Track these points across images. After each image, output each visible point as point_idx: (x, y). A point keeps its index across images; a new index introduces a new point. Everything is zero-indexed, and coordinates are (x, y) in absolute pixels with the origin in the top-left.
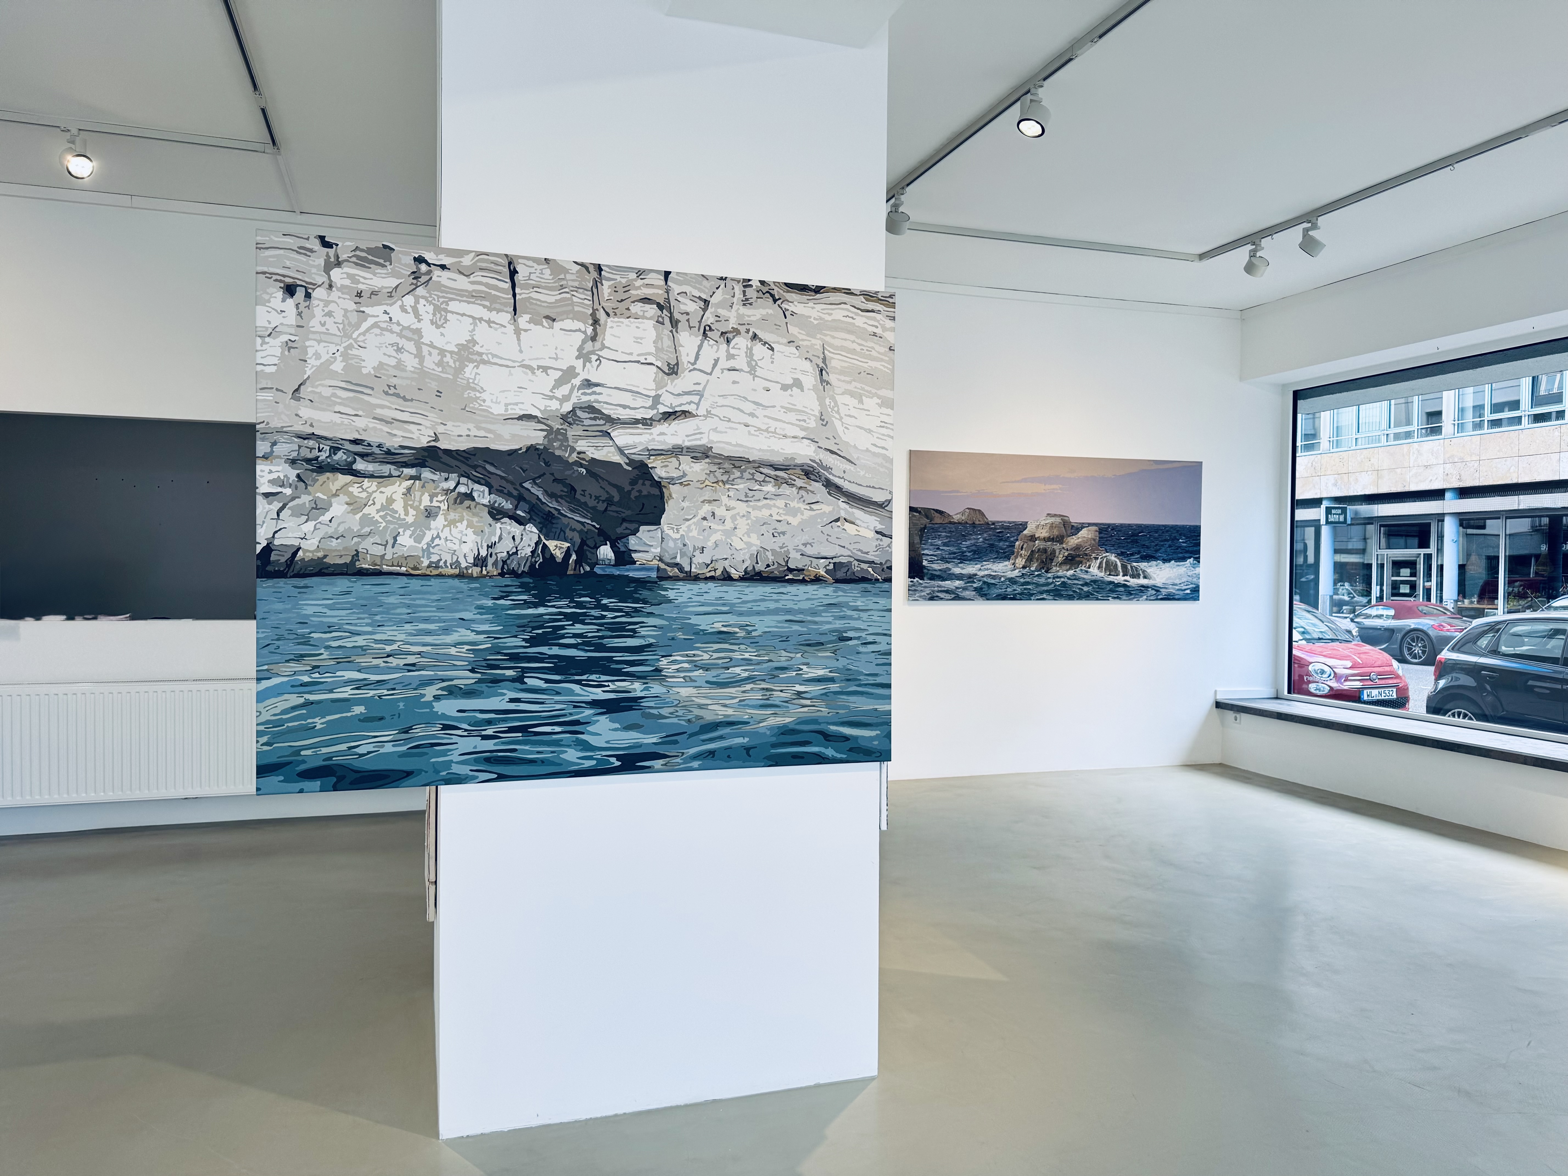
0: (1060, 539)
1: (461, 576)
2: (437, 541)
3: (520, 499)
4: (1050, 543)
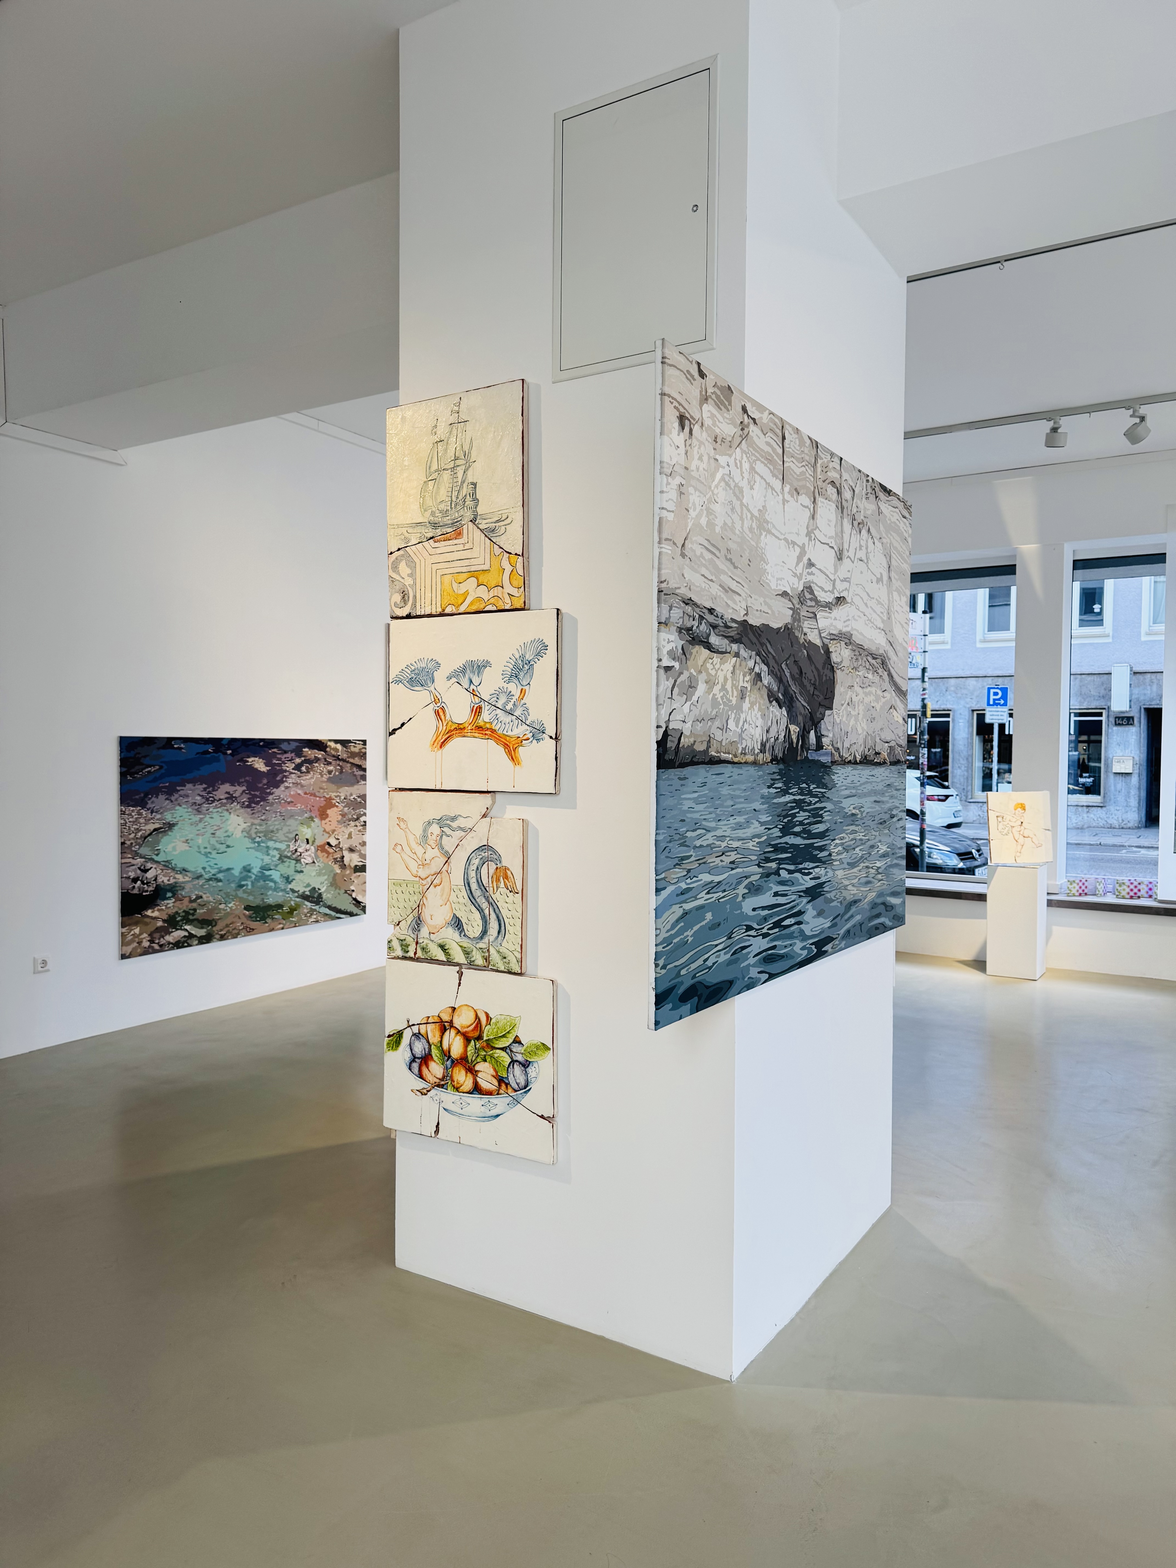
1: (755, 763)
2: (746, 726)
3: (780, 680)
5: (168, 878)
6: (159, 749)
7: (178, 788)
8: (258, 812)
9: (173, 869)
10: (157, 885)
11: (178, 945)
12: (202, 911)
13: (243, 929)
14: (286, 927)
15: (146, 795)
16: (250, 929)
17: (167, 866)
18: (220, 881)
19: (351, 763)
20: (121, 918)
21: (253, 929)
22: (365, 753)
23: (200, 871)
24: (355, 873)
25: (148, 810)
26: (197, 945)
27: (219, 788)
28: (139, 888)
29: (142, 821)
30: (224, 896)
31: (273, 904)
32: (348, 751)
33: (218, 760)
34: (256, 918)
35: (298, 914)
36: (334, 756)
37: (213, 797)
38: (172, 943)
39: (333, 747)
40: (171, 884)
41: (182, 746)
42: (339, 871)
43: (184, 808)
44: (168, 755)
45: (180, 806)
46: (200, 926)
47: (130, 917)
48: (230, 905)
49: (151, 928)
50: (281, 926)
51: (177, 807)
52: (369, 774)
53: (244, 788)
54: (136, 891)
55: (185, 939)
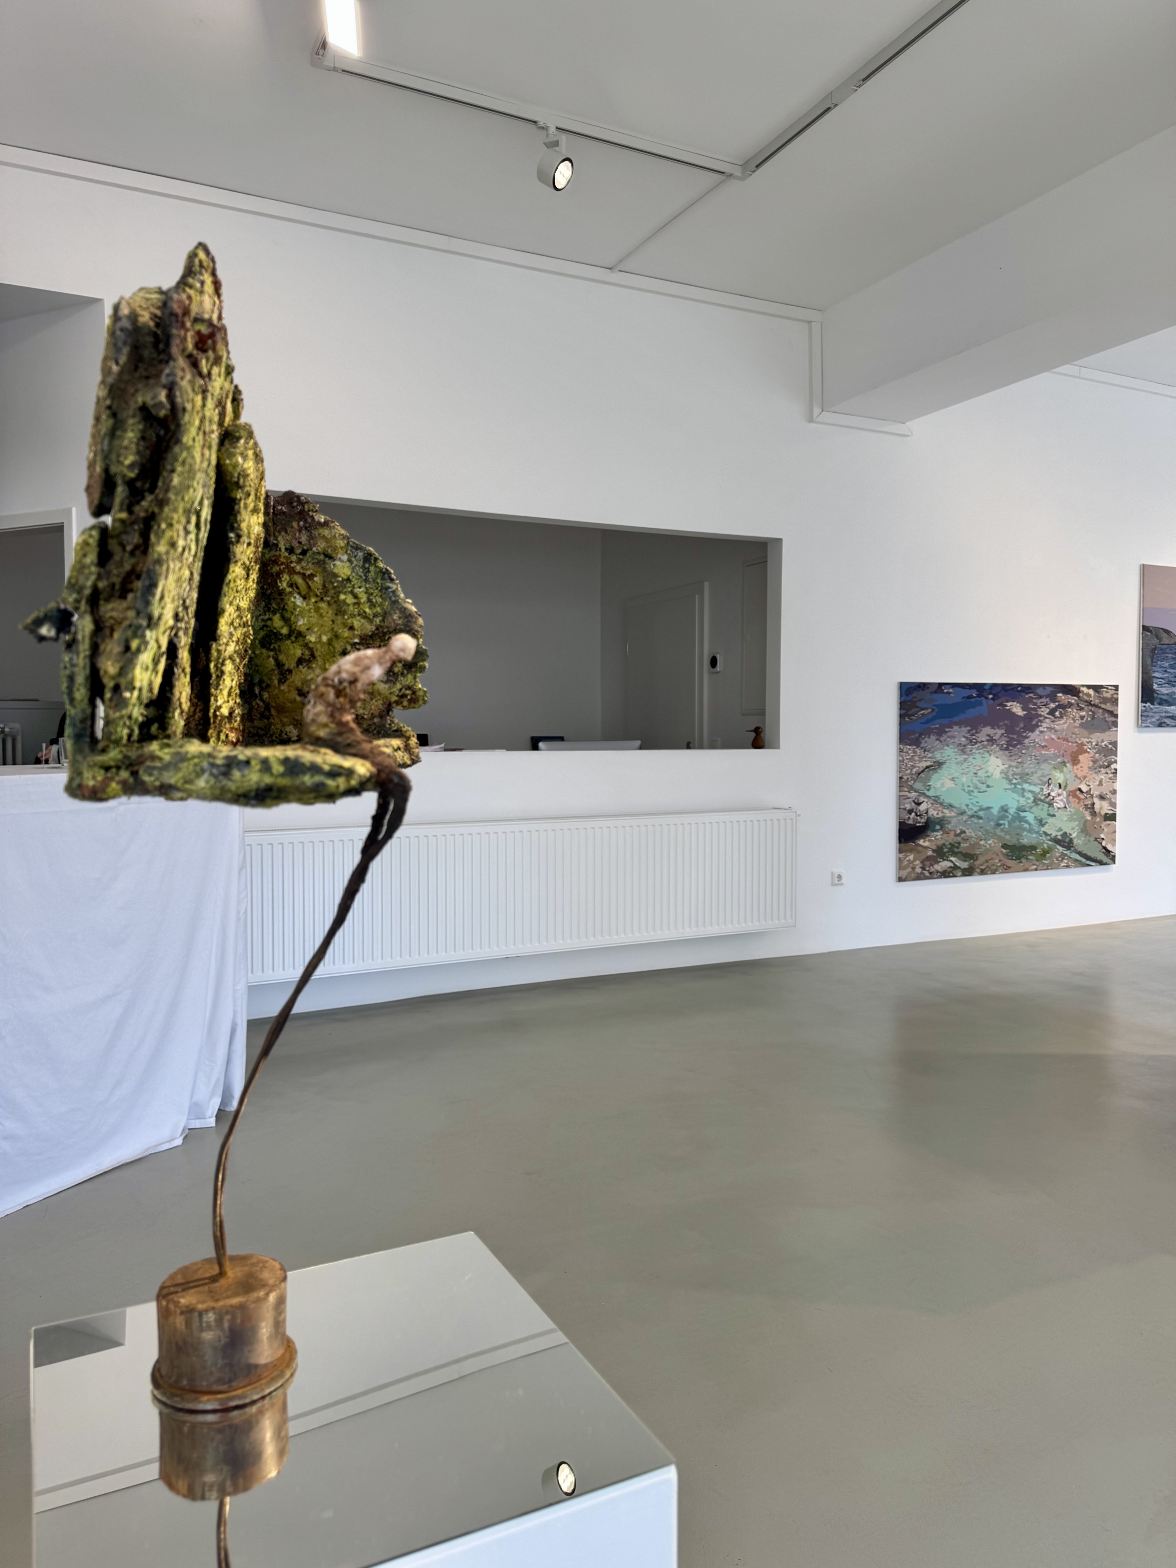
5: (937, 812)
6: (931, 693)
7: (947, 730)
8: (1016, 754)
9: (941, 804)
10: (928, 818)
11: (945, 874)
12: (965, 845)
13: (1001, 866)
14: (1039, 868)
15: (920, 735)
16: (1007, 867)
17: (936, 801)
18: (981, 818)
19: (1103, 709)
20: (898, 845)
21: (1009, 867)
22: (1117, 699)
23: (964, 807)
24: (1105, 821)
25: (922, 748)
26: (961, 876)
27: (981, 730)
28: (914, 819)
29: (916, 758)
30: (984, 833)
31: (1028, 845)
32: (1100, 697)
33: (981, 704)
34: (1012, 856)
35: (1051, 857)
36: (1086, 701)
37: (975, 739)
38: (940, 872)
39: (1085, 692)
40: (940, 818)
41: (951, 690)
42: (1089, 818)
43: (951, 748)
44: (939, 699)
45: (948, 746)
46: (964, 858)
47: (906, 844)
48: (989, 842)
49: (924, 857)
50: (1035, 867)
51: (946, 748)
52: (1120, 720)
53: (1003, 731)
54: (911, 822)
55: (951, 869)
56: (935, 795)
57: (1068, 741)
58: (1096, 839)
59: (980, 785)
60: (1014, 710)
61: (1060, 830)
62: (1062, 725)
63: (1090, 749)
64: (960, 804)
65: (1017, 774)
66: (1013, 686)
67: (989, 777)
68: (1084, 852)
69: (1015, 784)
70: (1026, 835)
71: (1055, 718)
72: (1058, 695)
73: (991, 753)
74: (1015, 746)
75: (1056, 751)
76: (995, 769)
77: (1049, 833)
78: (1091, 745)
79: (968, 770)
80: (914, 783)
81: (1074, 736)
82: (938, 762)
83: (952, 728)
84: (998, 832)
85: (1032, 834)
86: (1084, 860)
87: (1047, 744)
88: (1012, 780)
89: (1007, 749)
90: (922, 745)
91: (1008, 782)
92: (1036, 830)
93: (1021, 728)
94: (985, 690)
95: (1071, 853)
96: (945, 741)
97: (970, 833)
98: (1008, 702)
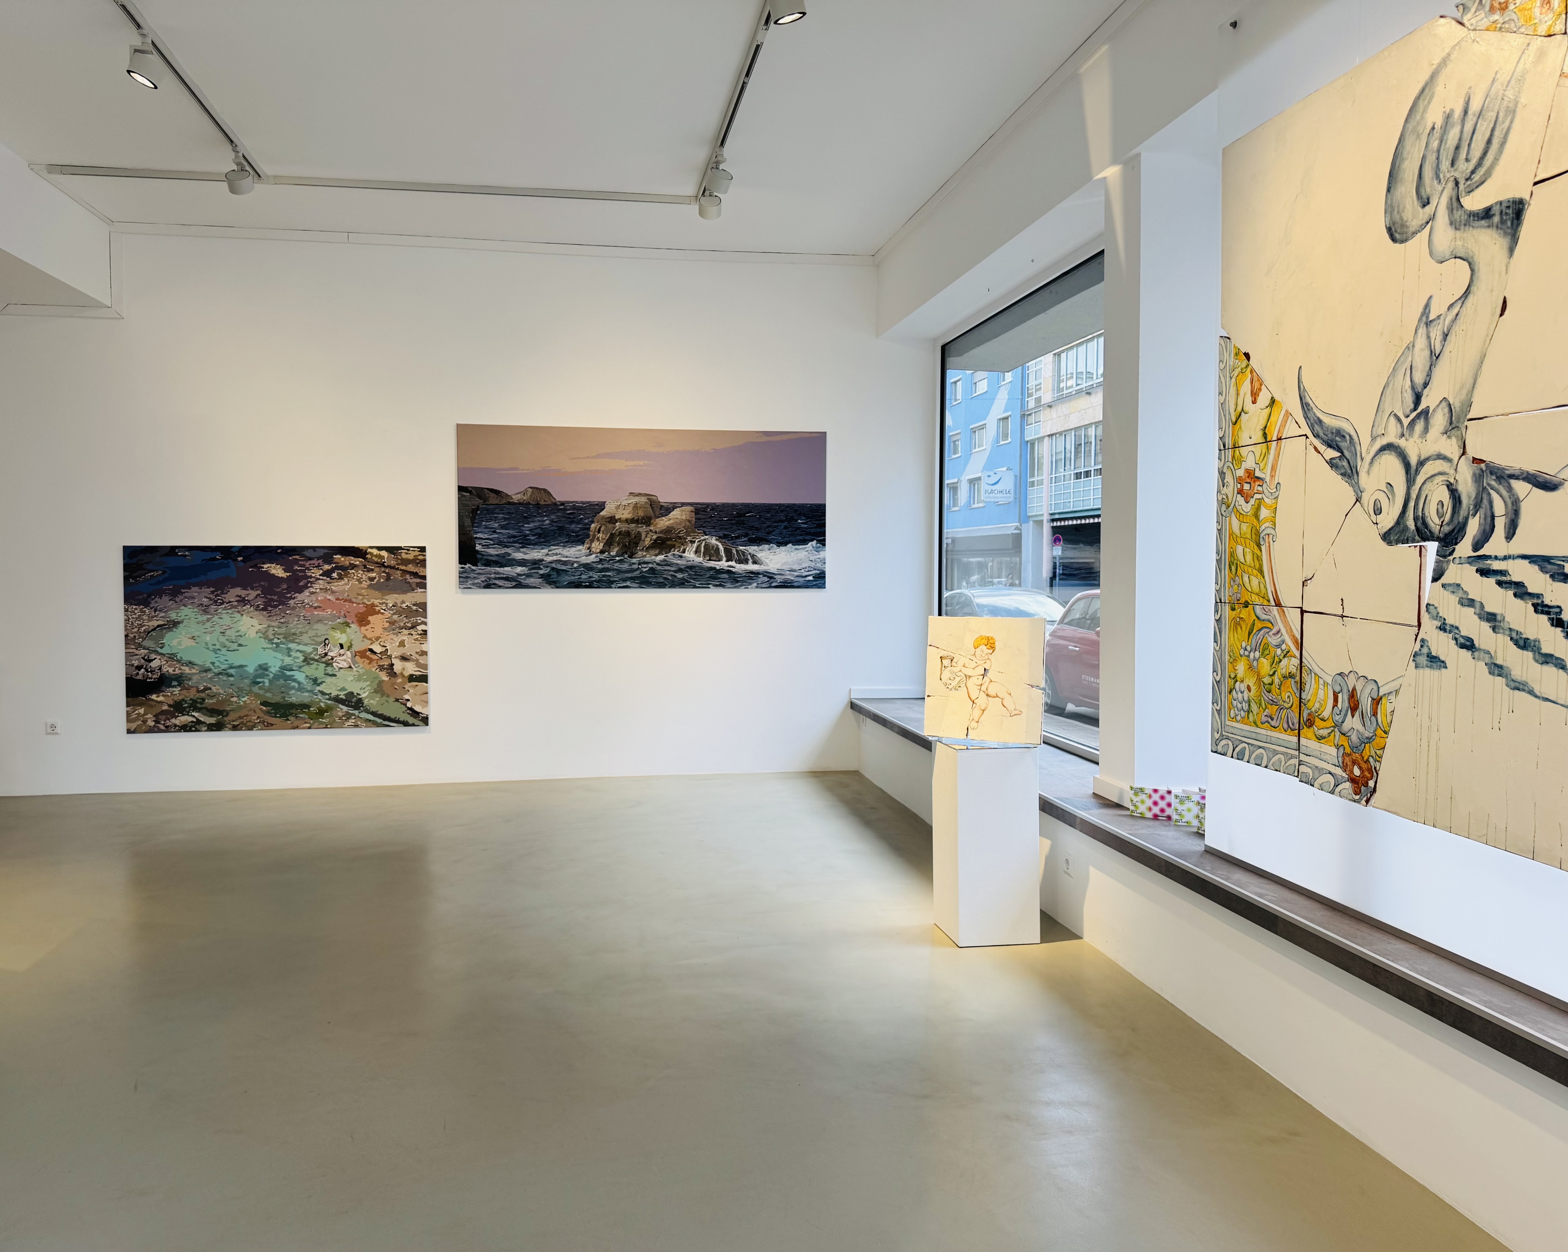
0: (647, 521)
4: (633, 525)
5: (173, 669)
11: (185, 728)
12: (211, 701)
13: (260, 722)
14: (314, 726)
16: (268, 724)
19: (401, 570)
20: (127, 698)
21: (272, 725)
22: (425, 560)
24: (409, 682)
25: (151, 608)
26: (205, 731)
29: (145, 617)
32: (397, 558)
34: (276, 714)
35: (331, 716)
36: (377, 563)
39: (375, 554)
40: (177, 674)
48: (243, 699)
50: (308, 725)
52: (429, 581)
54: (140, 677)
55: (193, 724)
56: (171, 653)
57: (350, 601)
58: (397, 700)
59: (228, 644)
60: (273, 572)
61: (343, 689)
62: (343, 586)
63: (385, 610)
64: (203, 662)
65: (279, 634)
66: (270, 549)
67: (241, 636)
68: (379, 713)
69: (276, 643)
70: (293, 694)
71: (331, 579)
72: (334, 556)
73: (242, 613)
74: (276, 607)
75: (335, 612)
76: (248, 629)
77: (328, 692)
78: (387, 606)
79: (213, 629)
80: (142, 641)
81: (360, 597)
82: (173, 621)
83: (190, 589)
84: (256, 689)
85: (303, 693)
86: (379, 721)
87: (320, 605)
88: (273, 639)
89: (263, 609)
90: (151, 605)
91: (267, 641)
92: (309, 689)
93: (285, 590)
94: (233, 552)
95: (359, 713)
96: (181, 601)
97: (217, 689)
98: (264, 564)
